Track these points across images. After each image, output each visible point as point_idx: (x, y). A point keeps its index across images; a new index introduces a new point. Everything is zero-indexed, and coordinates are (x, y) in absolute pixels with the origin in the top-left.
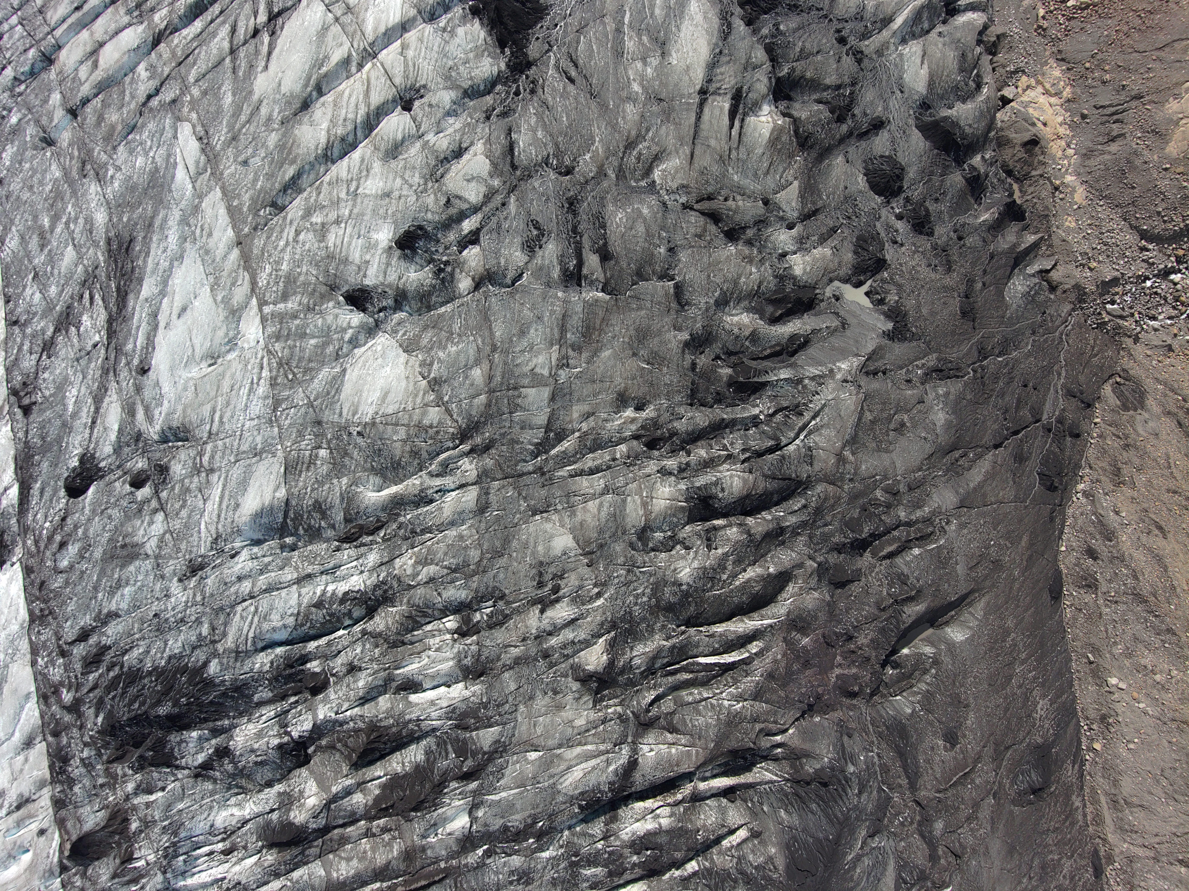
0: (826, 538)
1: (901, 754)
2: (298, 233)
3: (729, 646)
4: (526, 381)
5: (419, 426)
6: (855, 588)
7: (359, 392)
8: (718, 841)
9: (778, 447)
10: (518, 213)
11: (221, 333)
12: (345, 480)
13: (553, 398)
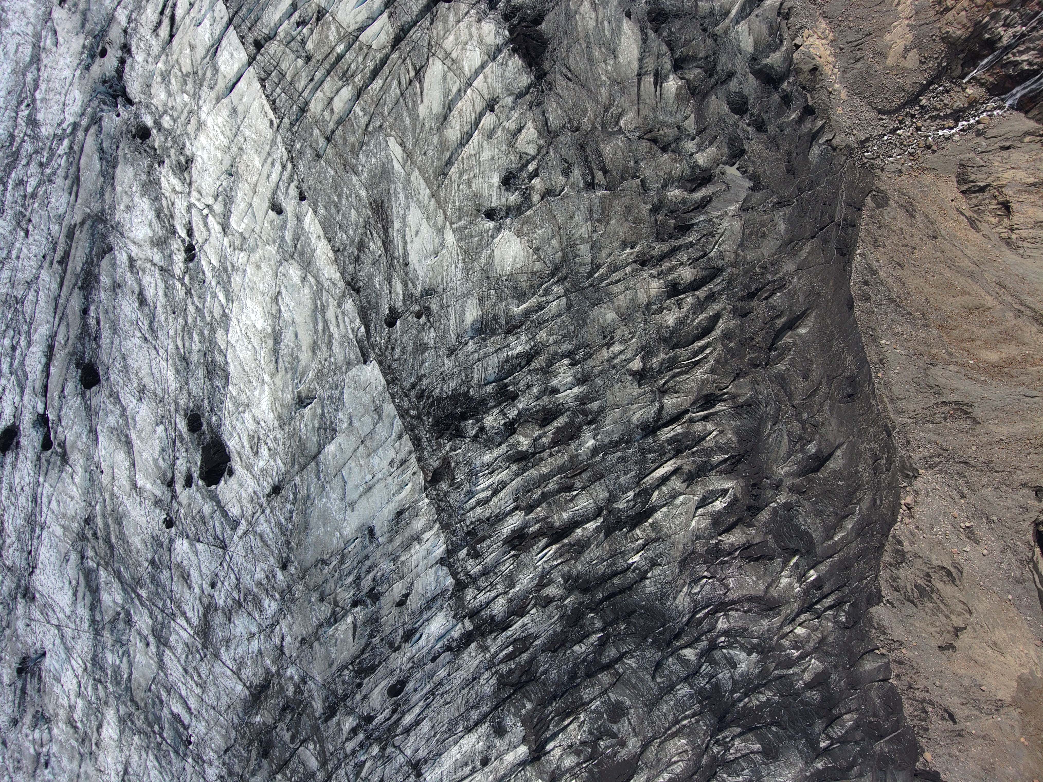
0: (734, 294)
1: (783, 387)
2: (459, 186)
3: (696, 354)
4: (578, 242)
5: (532, 272)
6: (751, 316)
7: (503, 260)
8: (704, 438)
9: (705, 255)
10: (555, 156)
11: (436, 241)
12: (503, 304)
13: (592, 249)
